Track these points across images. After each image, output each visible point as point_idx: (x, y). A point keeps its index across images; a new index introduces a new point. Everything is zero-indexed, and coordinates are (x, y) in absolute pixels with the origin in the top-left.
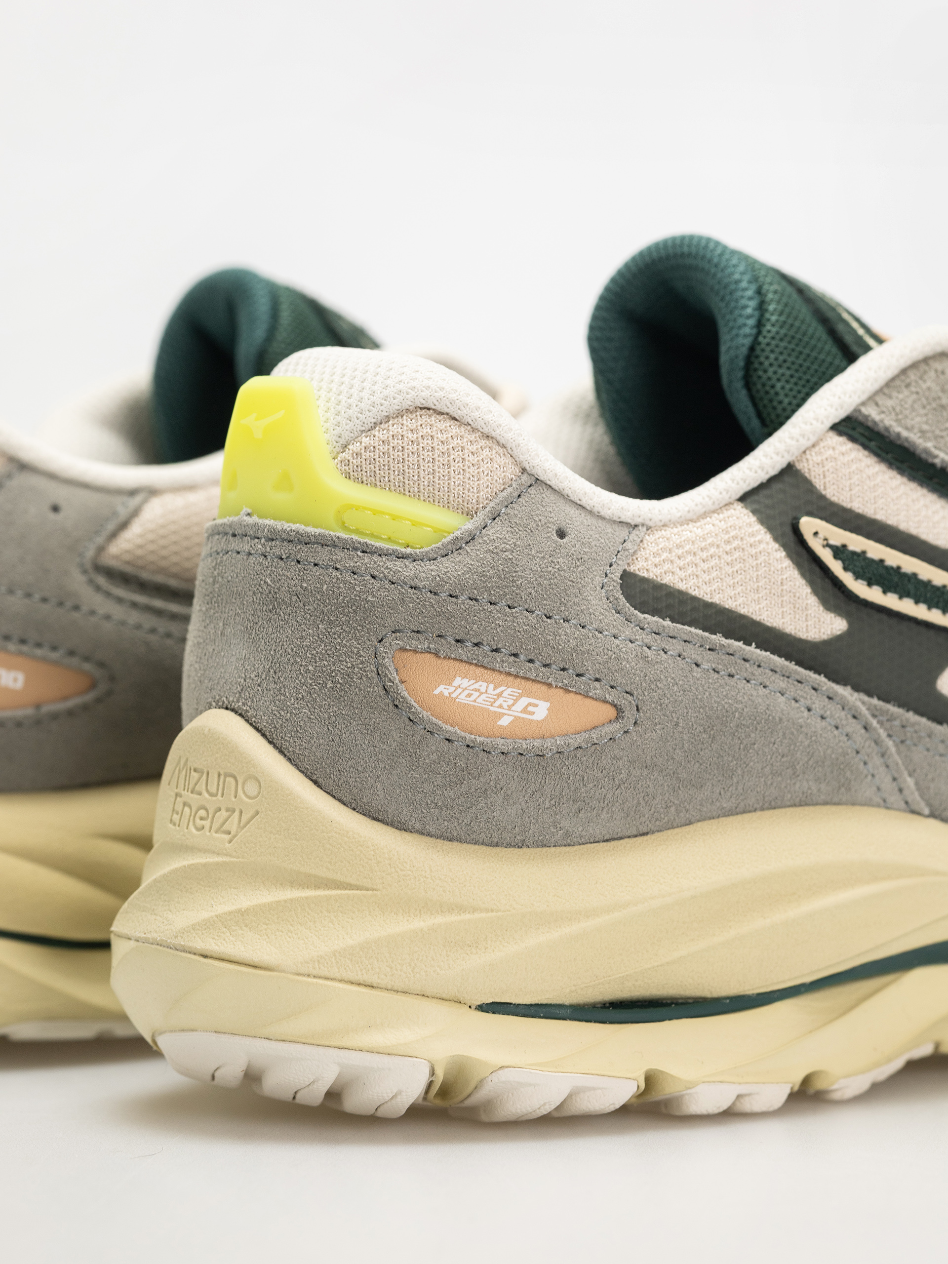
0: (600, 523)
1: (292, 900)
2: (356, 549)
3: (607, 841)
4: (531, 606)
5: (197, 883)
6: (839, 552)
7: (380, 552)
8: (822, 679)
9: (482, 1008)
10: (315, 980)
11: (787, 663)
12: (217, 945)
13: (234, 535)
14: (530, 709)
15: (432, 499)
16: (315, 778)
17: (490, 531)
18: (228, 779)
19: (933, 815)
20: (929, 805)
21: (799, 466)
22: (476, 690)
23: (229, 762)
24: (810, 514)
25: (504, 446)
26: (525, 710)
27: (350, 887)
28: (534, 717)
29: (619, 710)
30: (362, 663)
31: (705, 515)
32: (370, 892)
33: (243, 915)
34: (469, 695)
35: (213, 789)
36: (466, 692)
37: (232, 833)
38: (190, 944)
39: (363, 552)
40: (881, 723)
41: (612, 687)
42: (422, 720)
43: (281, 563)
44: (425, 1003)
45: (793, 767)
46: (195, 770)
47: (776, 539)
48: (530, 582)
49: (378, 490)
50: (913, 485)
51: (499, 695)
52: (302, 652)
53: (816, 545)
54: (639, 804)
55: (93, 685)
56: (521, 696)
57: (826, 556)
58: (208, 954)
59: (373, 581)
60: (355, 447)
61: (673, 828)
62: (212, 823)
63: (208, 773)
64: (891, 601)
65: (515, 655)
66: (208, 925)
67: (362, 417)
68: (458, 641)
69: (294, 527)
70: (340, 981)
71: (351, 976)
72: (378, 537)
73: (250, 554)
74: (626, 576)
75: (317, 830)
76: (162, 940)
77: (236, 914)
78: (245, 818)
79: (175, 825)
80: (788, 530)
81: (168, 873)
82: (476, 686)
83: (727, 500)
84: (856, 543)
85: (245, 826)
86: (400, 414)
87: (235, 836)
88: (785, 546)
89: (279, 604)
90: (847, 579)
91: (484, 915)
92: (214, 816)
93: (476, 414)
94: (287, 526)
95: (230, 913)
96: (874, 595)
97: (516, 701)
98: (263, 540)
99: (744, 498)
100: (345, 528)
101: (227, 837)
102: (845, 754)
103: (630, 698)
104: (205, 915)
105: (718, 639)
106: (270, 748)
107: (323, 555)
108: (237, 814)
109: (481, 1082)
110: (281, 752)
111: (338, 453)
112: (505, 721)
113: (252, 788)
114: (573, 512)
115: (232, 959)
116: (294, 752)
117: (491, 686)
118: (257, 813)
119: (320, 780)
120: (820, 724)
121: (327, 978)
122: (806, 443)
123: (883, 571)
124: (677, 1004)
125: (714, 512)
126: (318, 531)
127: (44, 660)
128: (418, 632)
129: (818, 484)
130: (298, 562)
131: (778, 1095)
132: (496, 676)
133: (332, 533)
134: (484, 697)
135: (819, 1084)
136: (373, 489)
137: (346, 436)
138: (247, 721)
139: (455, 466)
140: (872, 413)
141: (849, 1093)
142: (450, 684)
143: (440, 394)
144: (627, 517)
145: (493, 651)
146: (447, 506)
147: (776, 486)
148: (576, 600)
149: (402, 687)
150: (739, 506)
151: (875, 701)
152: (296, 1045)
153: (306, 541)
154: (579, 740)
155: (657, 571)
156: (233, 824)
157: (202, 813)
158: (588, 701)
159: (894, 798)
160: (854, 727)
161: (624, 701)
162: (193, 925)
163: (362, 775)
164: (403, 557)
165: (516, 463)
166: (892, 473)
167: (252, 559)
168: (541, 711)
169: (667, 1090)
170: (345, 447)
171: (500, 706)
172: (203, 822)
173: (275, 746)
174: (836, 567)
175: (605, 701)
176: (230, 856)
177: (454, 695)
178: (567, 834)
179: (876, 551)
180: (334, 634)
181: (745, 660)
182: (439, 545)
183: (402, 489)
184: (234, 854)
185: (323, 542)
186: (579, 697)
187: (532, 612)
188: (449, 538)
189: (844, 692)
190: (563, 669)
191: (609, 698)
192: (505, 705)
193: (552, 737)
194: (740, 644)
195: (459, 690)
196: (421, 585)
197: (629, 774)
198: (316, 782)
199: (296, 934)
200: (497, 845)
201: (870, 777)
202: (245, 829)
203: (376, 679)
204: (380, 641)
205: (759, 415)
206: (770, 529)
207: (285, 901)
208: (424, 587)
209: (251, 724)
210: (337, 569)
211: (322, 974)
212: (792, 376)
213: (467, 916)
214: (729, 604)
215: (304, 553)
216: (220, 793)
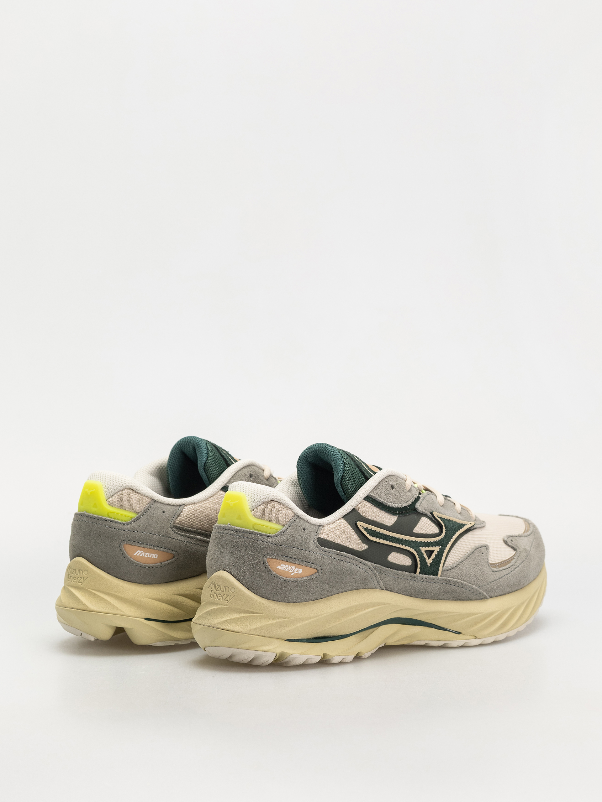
0: (312, 526)
1: (244, 616)
2: (258, 534)
3: (314, 600)
4: (298, 547)
5: (220, 612)
6: (366, 529)
7: (264, 535)
8: (362, 560)
9: (287, 640)
10: (250, 635)
11: (354, 557)
12: (226, 627)
13: (226, 529)
14: (298, 571)
15: (275, 522)
16: (248, 588)
17: (288, 530)
18: (226, 588)
19: (386, 590)
20: (385, 587)
21: (356, 509)
22: (286, 567)
23: (227, 584)
24: (359, 521)
25: (291, 509)
26: (297, 572)
27: (257, 613)
28: (299, 573)
29: (318, 571)
30: (260, 561)
31: (335, 522)
32: (262, 614)
33: (232, 620)
34: (285, 568)
36: (284, 568)
38: (219, 627)
39: (259, 535)
40: (375, 569)
41: (316, 565)
42: (274, 574)
43: (239, 537)
44: (274, 640)
45: (356, 581)
46: (217, 585)
47: (351, 527)
48: (298, 542)
49: (262, 520)
50: (382, 511)
51: (291, 568)
53: (361, 528)
54: (321, 591)
55: (174, 557)
56: (296, 568)
57: (363, 530)
58: (224, 629)
59: (262, 542)
60: (256, 510)
61: (329, 596)
62: (222, 598)
63: (221, 586)
64: (378, 540)
65: (295, 559)
66: (223, 622)
67: (258, 503)
68: (282, 556)
69: (243, 529)
70: (255, 635)
71: (258, 634)
72: (262, 531)
73: (230, 534)
74: (319, 538)
75: (249, 600)
78: (231, 597)
79: (212, 598)
80: (354, 524)
81: (212, 609)
82: (286, 566)
83: (340, 518)
84: (370, 527)
85: (231, 599)
86: (267, 502)
87: (229, 601)
88: (353, 529)
89: (239, 547)
90: (368, 535)
91: (288, 619)
92: (223, 597)
93: (285, 502)
94: (241, 528)
95: (229, 619)
96: (374, 539)
97: (295, 569)
98: (234, 532)
99: (344, 517)
100: (255, 529)
101: (227, 601)
102: (367, 577)
103: (320, 567)
104: (222, 620)
105: (339, 552)
106: (237, 580)
107: (250, 536)
108: (229, 596)
109: (287, 658)
110: (240, 582)
111: (252, 511)
112: (292, 574)
113: (233, 590)
114: (306, 524)
116: (243, 582)
117: (289, 566)
118: (234, 596)
119: (249, 588)
120: (362, 571)
121: (252, 635)
122: (358, 503)
123: (376, 533)
124: (329, 638)
125: (337, 521)
126: (248, 530)
127: (163, 551)
128: (273, 554)
129: (361, 513)
130: (244, 537)
131: (351, 658)
132: (290, 563)
133: (252, 531)
134: (288, 569)
135: (360, 655)
136: (261, 520)
137: (254, 507)
138: (231, 574)
139: (280, 515)
140: (373, 494)
141: (366, 657)
142: (280, 566)
143: (276, 497)
144: (318, 524)
145: (290, 558)
146: (278, 523)
147: (351, 514)
148: (308, 545)
149: (269, 567)
150: (342, 519)
151: (374, 564)
152: (245, 650)
153: (246, 532)
154: (309, 578)
155: (325, 536)
156: (228, 598)
157: (220, 595)
158: (311, 568)
159: (378, 586)
160: (370, 571)
161: (319, 568)
162: (219, 622)
163: (259, 587)
164: (269, 536)
165: (294, 513)
166: (378, 509)
167: (231, 536)
168: (300, 571)
169: (328, 658)
170: (254, 510)
171: (291, 571)
172: (220, 598)
173: (238, 580)
174: (365, 533)
175: (315, 568)
176: (228, 606)
177: (281, 569)
178: (306, 599)
179: (374, 528)
180: (253, 554)
181: (345, 557)
182: (277, 533)
183: (268, 520)
185: (256, 534)
186: (309, 568)
187: (299, 549)
188: (279, 532)
189: (367, 562)
190: (306, 562)
191: (316, 568)
192: (292, 571)
193: (303, 577)
194: (344, 553)
195: (282, 567)
196: (273, 543)
197: (320, 585)
198: (248, 589)
199: (245, 624)
200: (290, 602)
201: (372, 582)
203: (263, 565)
204: (264, 556)
205: (344, 492)
206: (350, 525)
208: (274, 544)
209: (231, 575)
210: (253, 539)
211: (251, 634)
212: (352, 483)
213: (284, 620)
214: (341, 543)
215: (245, 535)
216: (224, 591)
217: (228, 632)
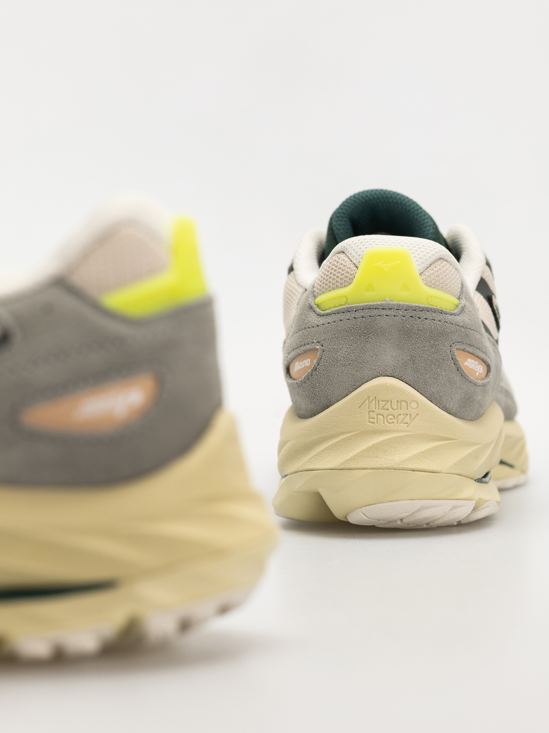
1: (437, 446)
5: (397, 444)
7: (446, 313)
9: (476, 480)
12: (418, 466)
18: (403, 403)
23: (403, 396)
27: (450, 439)
28: (481, 372)
32: (456, 441)
33: (423, 453)
35: (395, 407)
36: (471, 364)
37: (409, 423)
38: (407, 467)
42: (465, 375)
51: (476, 364)
52: (425, 352)
56: (479, 364)
58: (415, 470)
59: (447, 324)
63: (391, 401)
65: (479, 349)
67: (427, 262)
70: (456, 474)
71: (458, 472)
75: (440, 419)
76: (391, 467)
77: (421, 454)
78: (412, 417)
79: (373, 423)
81: (381, 441)
82: (472, 361)
85: (414, 418)
87: (409, 424)
89: (412, 334)
92: (397, 418)
94: (412, 304)
97: (478, 367)
98: (402, 310)
101: (406, 425)
108: (409, 415)
109: (478, 508)
110: (418, 391)
112: (477, 374)
113: (414, 405)
115: (425, 470)
117: (474, 361)
118: (418, 414)
119: (432, 400)
130: (419, 318)
134: (474, 365)
136: (435, 289)
137: (422, 269)
142: (467, 361)
145: (476, 348)
149: (459, 363)
153: (421, 310)
156: (407, 419)
157: (392, 416)
158: (486, 365)
162: (405, 459)
168: (481, 369)
170: (422, 273)
171: (476, 369)
172: (393, 420)
173: (415, 389)
175: (488, 365)
176: (410, 432)
177: (469, 365)
180: (436, 344)
182: (458, 309)
184: (411, 431)
185: (428, 310)
190: (485, 354)
195: (469, 363)
199: (441, 459)
202: (414, 421)
203: (452, 361)
204: (451, 347)
207: (435, 447)
215: (421, 314)
216: (399, 408)
217: (419, 472)
